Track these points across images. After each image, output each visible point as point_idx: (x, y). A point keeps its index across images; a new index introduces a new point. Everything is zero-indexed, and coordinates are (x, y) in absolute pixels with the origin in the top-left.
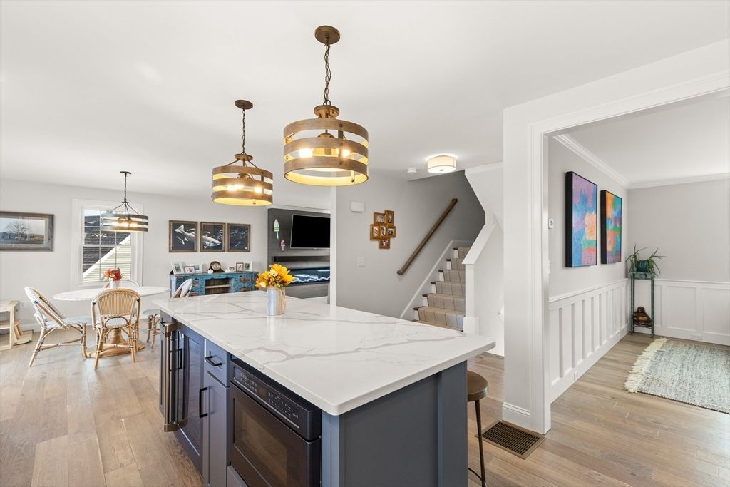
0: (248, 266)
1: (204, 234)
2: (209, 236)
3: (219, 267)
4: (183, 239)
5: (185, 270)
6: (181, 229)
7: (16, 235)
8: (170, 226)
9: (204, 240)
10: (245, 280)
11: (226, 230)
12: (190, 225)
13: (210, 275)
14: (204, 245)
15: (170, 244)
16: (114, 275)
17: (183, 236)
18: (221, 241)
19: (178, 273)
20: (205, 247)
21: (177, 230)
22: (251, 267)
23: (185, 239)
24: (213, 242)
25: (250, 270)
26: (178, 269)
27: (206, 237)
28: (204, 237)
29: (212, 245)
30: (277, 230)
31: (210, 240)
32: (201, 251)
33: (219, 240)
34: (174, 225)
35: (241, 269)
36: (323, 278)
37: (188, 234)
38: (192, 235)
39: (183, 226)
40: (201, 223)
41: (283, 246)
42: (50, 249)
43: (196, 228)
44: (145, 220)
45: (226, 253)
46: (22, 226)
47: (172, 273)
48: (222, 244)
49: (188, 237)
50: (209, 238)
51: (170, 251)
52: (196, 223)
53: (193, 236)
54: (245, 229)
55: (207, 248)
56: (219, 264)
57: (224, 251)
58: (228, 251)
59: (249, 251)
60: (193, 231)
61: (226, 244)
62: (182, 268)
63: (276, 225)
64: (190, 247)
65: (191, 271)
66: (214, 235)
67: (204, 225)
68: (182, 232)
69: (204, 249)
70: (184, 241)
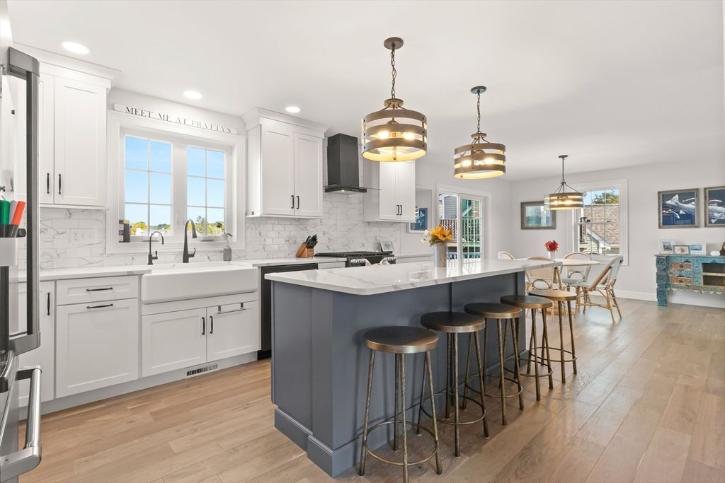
1: (711, 203)
2: (719, 205)
4: (678, 212)
5: (674, 250)
6: (674, 201)
8: (659, 198)
9: (710, 211)
12: (687, 195)
14: (712, 217)
15: (659, 219)
17: (675, 208)
19: (666, 253)
20: (713, 221)
21: (669, 202)
23: (682, 212)
26: (667, 249)
27: (715, 207)
28: (710, 207)
31: (722, 211)
32: (706, 226)
34: (664, 196)
37: (686, 205)
38: (691, 206)
39: (677, 197)
40: (705, 189)
43: (698, 196)
44: (579, 197)
49: (686, 209)
50: (720, 208)
51: (660, 227)
52: (697, 190)
53: (694, 207)
55: (715, 223)
60: (693, 201)
62: (672, 247)
64: (689, 221)
65: (683, 251)
67: (709, 192)
68: (676, 203)
69: (710, 222)
70: (680, 215)
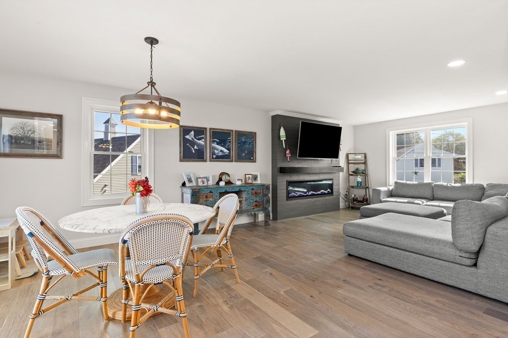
0: (255, 178)
1: (214, 141)
2: (218, 144)
3: (228, 178)
4: (194, 147)
5: (197, 182)
6: (191, 136)
7: (22, 138)
8: (181, 132)
9: (213, 148)
10: (256, 193)
11: (233, 138)
12: (200, 132)
13: (222, 187)
14: (213, 154)
15: (180, 153)
16: (141, 188)
17: (193, 143)
18: (229, 149)
19: (190, 185)
20: (214, 156)
21: (187, 137)
22: (259, 178)
23: (196, 147)
24: (221, 151)
25: (259, 181)
26: (190, 181)
27: (215, 145)
28: (213, 145)
29: (221, 154)
30: (283, 138)
31: (220, 149)
32: (210, 161)
33: (227, 149)
34: (185, 131)
35: (250, 181)
36: (322, 191)
37: (199, 141)
38: (201, 142)
39: (193, 133)
40: (210, 129)
41: (289, 156)
42: (58, 156)
43: (206, 134)
45: (234, 163)
46: (29, 128)
47: (184, 184)
48: (230, 153)
49: (198, 145)
50: (218, 146)
51: (181, 161)
52: (206, 128)
53: (203, 143)
54: (252, 136)
55: (216, 157)
56: (228, 175)
57: (232, 161)
58: (236, 161)
59: (255, 162)
60: (203, 138)
61: (234, 154)
62: (193, 179)
63: (282, 133)
64: (199, 156)
65: (203, 183)
66: (222, 142)
67: (213, 131)
68: (192, 139)
69: (213, 158)
70: (194, 149)
